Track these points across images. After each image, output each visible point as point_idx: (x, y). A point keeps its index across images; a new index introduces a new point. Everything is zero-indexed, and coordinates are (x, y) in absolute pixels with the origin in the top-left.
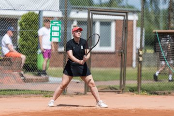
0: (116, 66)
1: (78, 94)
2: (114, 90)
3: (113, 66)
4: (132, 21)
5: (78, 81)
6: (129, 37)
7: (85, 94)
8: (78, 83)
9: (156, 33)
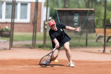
0: (30, 32)
1: (5, 49)
2: (28, 47)
3: (28, 31)
4: (41, 3)
5: (6, 41)
6: (39, 13)
7: (10, 49)
8: (5, 42)
9: (55, 10)
